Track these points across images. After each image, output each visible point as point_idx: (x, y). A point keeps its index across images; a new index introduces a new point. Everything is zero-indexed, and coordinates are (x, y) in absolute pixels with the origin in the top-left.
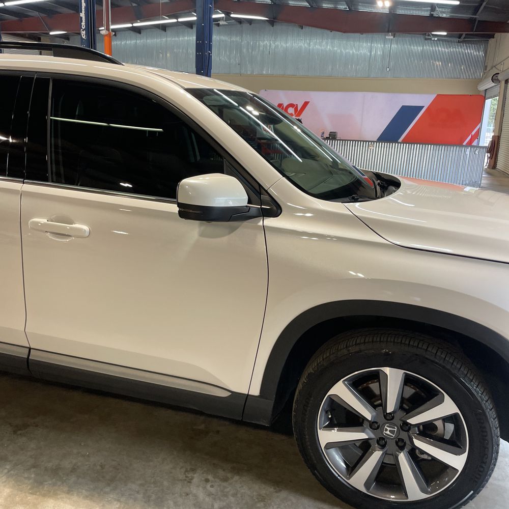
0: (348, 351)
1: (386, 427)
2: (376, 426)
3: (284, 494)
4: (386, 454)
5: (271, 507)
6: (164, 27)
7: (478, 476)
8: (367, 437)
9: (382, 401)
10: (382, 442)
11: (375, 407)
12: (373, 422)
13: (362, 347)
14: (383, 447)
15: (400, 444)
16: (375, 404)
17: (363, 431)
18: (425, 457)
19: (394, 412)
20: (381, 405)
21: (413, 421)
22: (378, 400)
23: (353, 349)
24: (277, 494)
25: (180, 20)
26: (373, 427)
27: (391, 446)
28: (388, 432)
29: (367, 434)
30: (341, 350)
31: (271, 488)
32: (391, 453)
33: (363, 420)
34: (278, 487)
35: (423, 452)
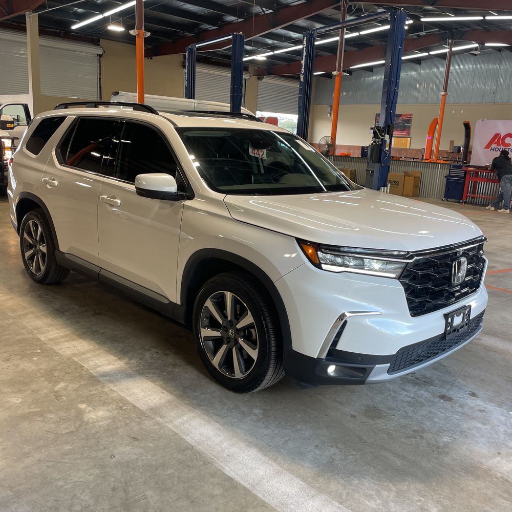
1: (230, 330)
2: (226, 329)
6: (418, 61)
8: (221, 335)
10: (228, 340)
14: (228, 343)
15: (235, 342)
25: (432, 53)
27: (232, 343)
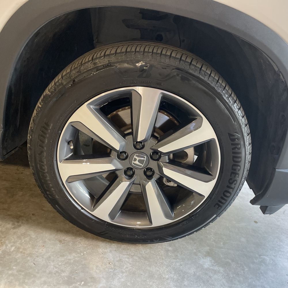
0: (95, 64)
1: (135, 157)
2: (125, 156)
3: (22, 229)
4: (133, 184)
5: (4, 245)
7: (223, 201)
8: (114, 168)
9: (132, 130)
10: (130, 173)
11: (124, 136)
12: (121, 153)
13: (113, 59)
14: (130, 177)
15: (149, 173)
16: (126, 133)
17: (110, 163)
18: (171, 184)
19: (145, 141)
20: (131, 133)
21: (164, 149)
22: (128, 129)
23: (101, 62)
24: (15, 230)
26: (121, 157)
27: (139, 176)
28: (137, 162)
29: (114, 165)
30: (85, 63)
31: (9, 224)
32: (138, 183)
33: (111, 150)
34: (18, 222)
35: (169, 180)
